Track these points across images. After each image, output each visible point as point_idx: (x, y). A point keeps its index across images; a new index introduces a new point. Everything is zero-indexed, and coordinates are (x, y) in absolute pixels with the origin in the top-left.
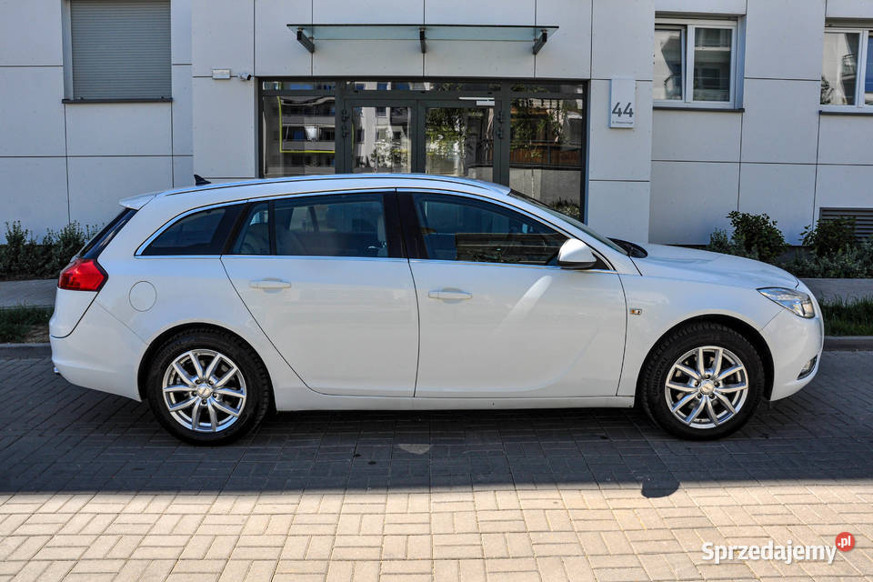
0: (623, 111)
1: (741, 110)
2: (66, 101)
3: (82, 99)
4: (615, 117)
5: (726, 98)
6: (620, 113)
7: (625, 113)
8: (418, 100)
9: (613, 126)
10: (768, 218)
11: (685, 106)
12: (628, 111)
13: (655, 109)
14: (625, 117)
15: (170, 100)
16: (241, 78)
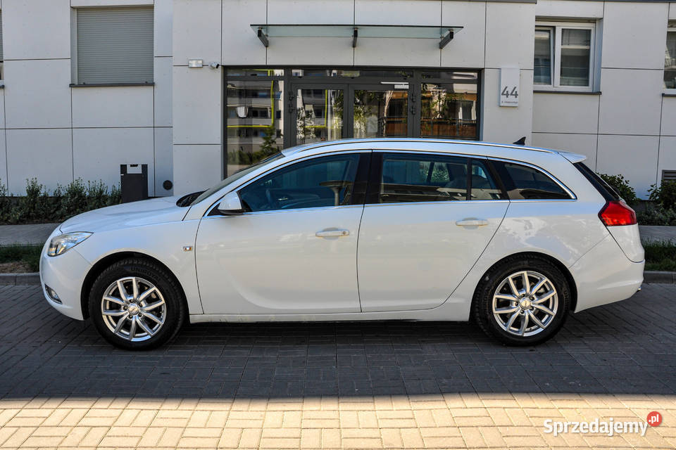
0: (510, 93)
1: (599, 93)
2: (72, 86)
3: (84, 84)
4: (503, 98)
5: (587, 84)
6: (507, 95)
7: (512, 94)
8: (348, 84)
9: (502, 105)
10: (622, 178)
11: (554, 89)
12: (514, 93)
13: (535, 92)
14: (512, 98)
15: (153, 84)
16: (211, 66)
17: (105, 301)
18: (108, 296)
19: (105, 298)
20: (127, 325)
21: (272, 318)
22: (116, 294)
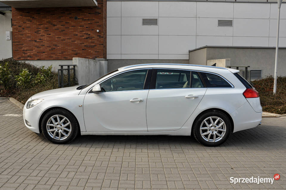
17: (48, 126)
18: (48, 124)
19: (47, 124)
20: (57, 134)
21: (113, 133)
22: (51, 123)
